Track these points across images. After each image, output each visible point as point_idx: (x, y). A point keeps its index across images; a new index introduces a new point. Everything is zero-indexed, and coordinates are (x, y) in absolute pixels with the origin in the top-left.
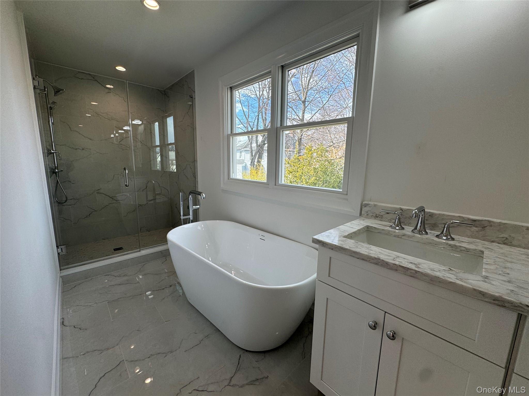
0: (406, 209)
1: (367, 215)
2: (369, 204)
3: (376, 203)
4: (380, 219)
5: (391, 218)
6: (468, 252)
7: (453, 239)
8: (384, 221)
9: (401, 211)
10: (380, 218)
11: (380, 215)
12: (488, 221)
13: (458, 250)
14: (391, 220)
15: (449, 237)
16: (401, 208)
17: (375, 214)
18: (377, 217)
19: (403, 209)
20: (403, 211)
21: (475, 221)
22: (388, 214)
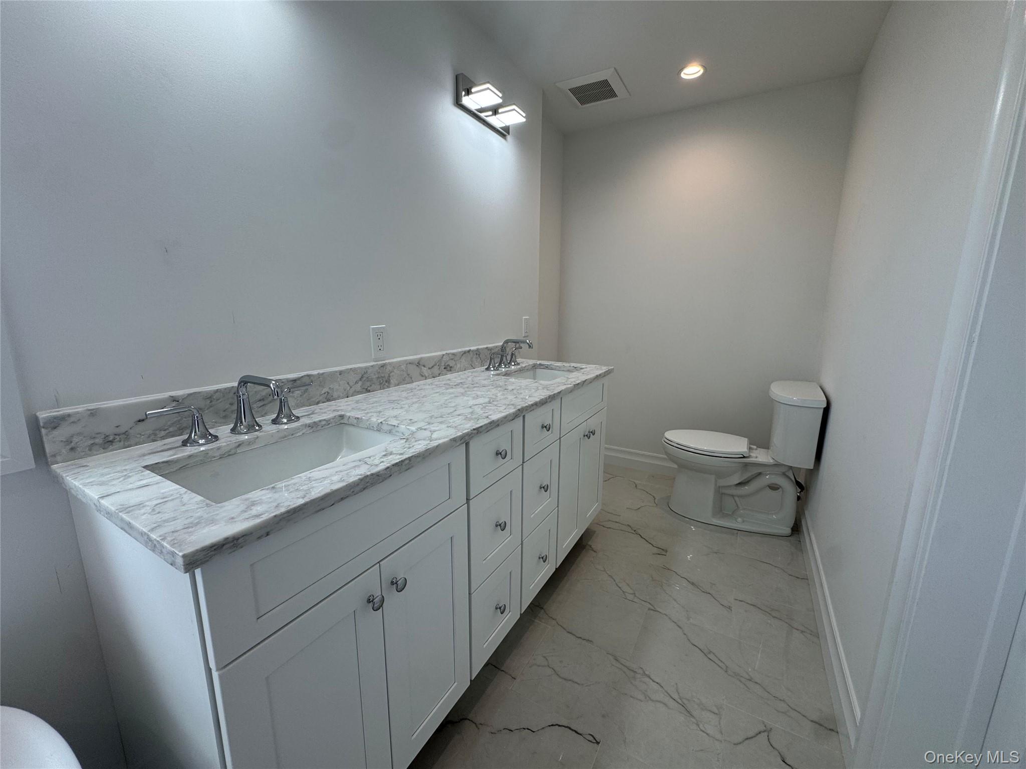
0: (185, 396)
1: (72, 449)
2: (69, 415)
3: (92, 406)
4: (122, 443)
5: (154, 430)
6: (329, 424)
7: (298, 418)
8: (136, 445)
9: (174, 404)
10: (120, 441)
11: (119, 435)
12: (308, 376)
13: (319, 428)
14: (155, 435)
15: (293, 418)
16: (172, 397)
17: (103, 437)
18: (111, 442)
19: (178, 396)
20: (180, 401)
21: (294, 381)
22: (144, 422)
